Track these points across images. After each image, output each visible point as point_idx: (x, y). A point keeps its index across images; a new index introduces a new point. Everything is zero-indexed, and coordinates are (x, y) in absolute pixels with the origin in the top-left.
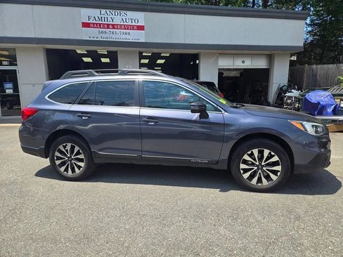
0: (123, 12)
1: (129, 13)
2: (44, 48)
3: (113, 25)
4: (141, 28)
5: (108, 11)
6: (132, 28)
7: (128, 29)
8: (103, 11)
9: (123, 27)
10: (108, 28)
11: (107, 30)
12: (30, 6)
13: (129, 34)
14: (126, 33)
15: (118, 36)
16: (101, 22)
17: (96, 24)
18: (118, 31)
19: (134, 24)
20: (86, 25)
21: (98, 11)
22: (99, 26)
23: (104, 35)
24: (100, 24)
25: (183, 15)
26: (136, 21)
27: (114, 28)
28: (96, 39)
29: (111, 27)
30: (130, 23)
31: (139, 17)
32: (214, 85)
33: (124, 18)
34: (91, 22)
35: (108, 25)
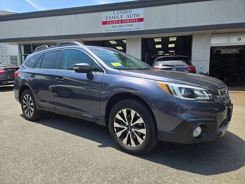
0: (128, 11)
1: (133, 10)
2: (83, 41)
3: (122, 21)
4: (141, 20)
5: (119, 11)
6: (135, 21)
7: (132, 22)
8: (116, 12)
9: (128, 21)
10: (118, 23)
11: (118, 25)
12: (74, 15)
13: (132, 25)
14: (130, 25)
15: (122, 28)
16: (113, 20)
17: (111, 21)
18: (125, 24)
19: (136, 17)
20: (104, 23)
21: (112, 12)
22: (113, 22)
23: (115, 29)
25: (176, 5)
26: (138, 15)
27: (122, 23)
28: (110, 32)
29: (120, 22)
30: (133, 18)
31: (140, 12)
32: (188, 60)
33: (129, 14)
34: (108, 20)
35: (118, 21)
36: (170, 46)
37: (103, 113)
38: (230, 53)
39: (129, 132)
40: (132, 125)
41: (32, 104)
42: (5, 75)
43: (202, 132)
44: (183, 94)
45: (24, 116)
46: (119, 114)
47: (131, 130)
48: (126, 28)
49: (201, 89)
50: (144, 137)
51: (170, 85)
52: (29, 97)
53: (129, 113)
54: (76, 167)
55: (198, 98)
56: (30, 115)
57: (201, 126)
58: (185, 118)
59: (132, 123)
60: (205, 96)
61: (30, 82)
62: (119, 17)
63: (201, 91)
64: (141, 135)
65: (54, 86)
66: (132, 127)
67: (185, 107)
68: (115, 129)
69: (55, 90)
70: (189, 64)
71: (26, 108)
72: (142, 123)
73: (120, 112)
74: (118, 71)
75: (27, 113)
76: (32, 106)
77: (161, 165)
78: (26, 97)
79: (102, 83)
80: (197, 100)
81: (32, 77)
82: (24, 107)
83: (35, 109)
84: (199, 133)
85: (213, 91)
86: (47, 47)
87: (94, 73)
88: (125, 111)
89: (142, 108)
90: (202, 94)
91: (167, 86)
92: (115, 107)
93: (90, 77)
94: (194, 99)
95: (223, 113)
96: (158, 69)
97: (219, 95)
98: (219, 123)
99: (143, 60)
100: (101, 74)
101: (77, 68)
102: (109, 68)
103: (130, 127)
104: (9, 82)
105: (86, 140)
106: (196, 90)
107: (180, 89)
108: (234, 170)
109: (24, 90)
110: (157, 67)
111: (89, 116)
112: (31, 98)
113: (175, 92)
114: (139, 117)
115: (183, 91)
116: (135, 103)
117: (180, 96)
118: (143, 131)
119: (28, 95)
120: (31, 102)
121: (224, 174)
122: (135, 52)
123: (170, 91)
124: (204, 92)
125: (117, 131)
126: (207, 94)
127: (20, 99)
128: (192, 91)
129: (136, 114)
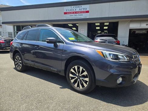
0: (80, 6)
1: (83, 6)
2: (52, 24)
3: (76, 12)
4: (88, 12)
5: (74, 6)
6: (83, 12)
7: (82, 13)
8: (72, 7)
9: (80, 12)
10: (74, 13)
12: (47, 8)
14: (81, 15)
15: (76, 17)
16: (71, 11)
17: (69, 12)
18: (77, 14)
19: (84, 10)
20: (65, 13)
21: (70, 7)
22: (70, 13)
23: (72, 17)
24: (71, 12)
25: (109, 3)
26: (86, 9)
27: (76, 13)
28: (68, 19)
30: (83, 10)
31: (87, 7)
32: (115, 36)
33: (80, 8)
34: (67, 12)
35: (74, 12)
36: (105, 28)
37: (63, 68)
38: (141, 33)
39: (79, 80)
40: (80, 75)
41: (21, 62)
42: (5, 44)
43: (122, 81)
44: (112, 57)
45: (15, 69)
46: (73, 69)
47: (80, 79)
48: (78, 16)
49: (122, 54)
50: (88, 83)
51: (104, 52)
52: (19, 58)
53: (79, 68)
54: (46, 100)
55: (120, 60)
56: (19, 68)
57: (122, 77)
58: (112, 72)
59: (81, 74)
60: (125, 59)
61: (19, 48)
62: (74, 10)
63: (123, 56)
64: (86, 82)
65: (34, 51)
66: (80, 77)
67: (113, 65)
68: (70, 78)
69: (35, 53)
70: (116, 39)
71: (17, 64)
72: (87, 75)
73: (73, 68)
74: (72, 43)
75: (18, 67)
76: (21, 63)
77: (98, 100)
78: (17, 57)
79: (63, 50)
80: (120, 61)
81: (21, 45)
82: (16, 63)
83: (23, 65)
84: (121, 81)
85: (130, 56)
86: (30, 27)
87: (58, 44)
88: (76, 67)
89: (87, 66)
90: (123, 58)
91: (102, 52)
92: (71, 65)
93: (56, 46)
94: (118, 61)
95: (135, 69)
96: (97, 42)
97: (133, 58)
98: (133, 76)
99: (88, 36)
100: (62, 44)
101: (48, 40)
102: (67, 41)
103: (79, 77)
104: (7, 48)
105: (53, 84)
106: (120, 55)
107: (110, 54)
108: (141, 104)
109: (16, 53)
110: (96, 40)
111: (55, 70)
112: (20, 58)
113: (106, 56)
114: (85, 71)
115: (111, 56)
116: (82, 62)
117: (110, 58)
118: (87, 79)
119: (18, 56)
120: (20, 61)
121: (135, 106)
122: (83, 31)
123: (104, 55)
124: (124, 56)
125: (72, 79)
126: (126, 58)
127: (14, 58)
128: (117, 56)
129: (83, 69)
